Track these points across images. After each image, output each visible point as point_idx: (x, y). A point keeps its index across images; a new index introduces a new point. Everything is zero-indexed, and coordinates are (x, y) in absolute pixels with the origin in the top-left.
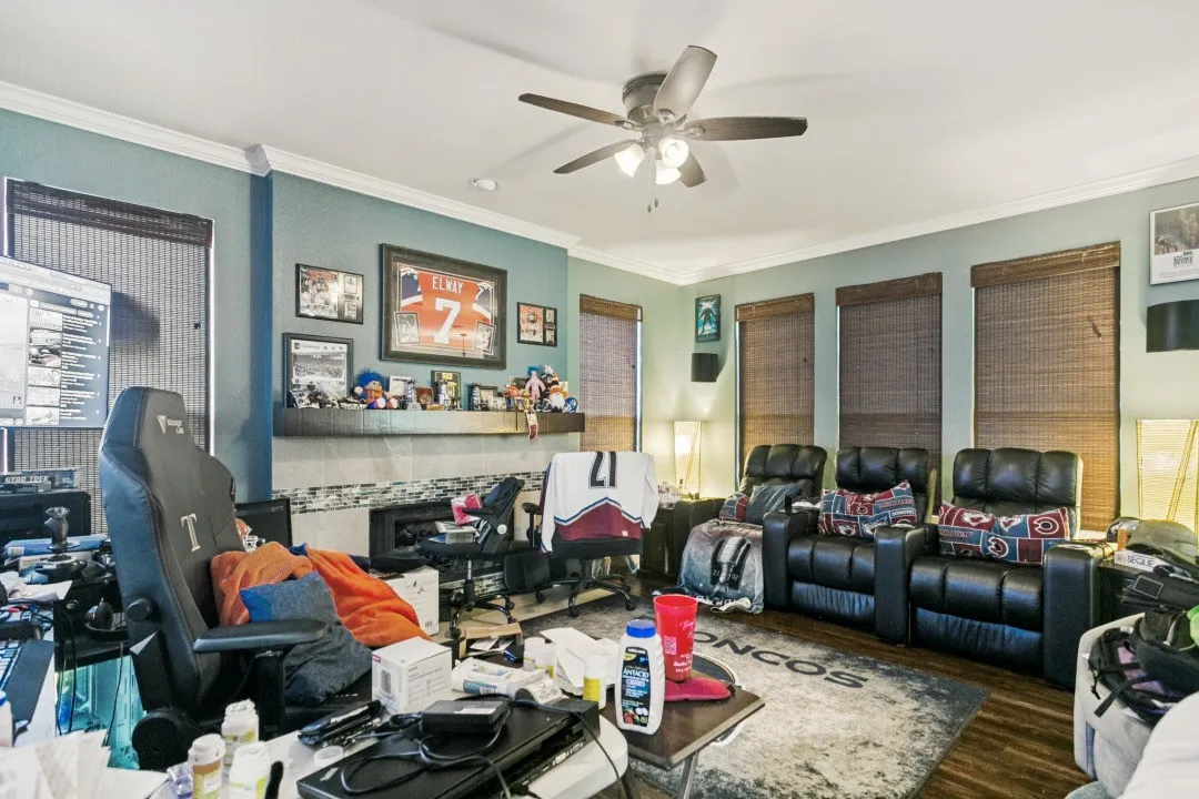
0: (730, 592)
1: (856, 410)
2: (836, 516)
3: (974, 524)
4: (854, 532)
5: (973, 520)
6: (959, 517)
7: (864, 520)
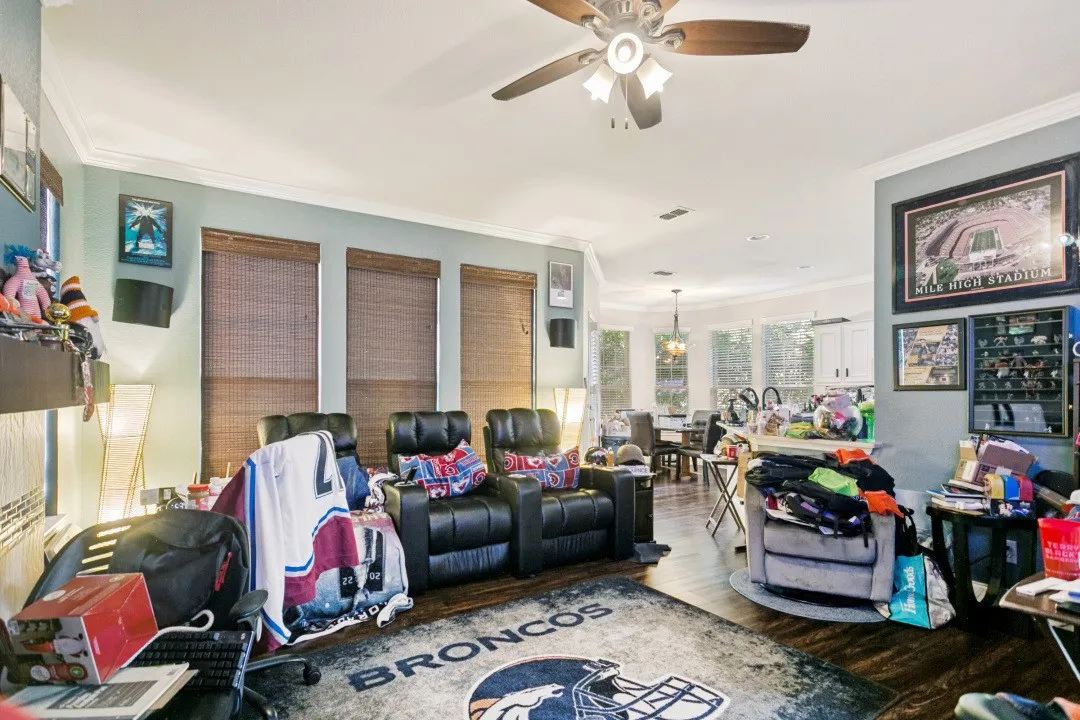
0: (375, 597)
1: (357, 377)
2: (428, 481)
3: (537, 466)
4: (444, 493)
5: (535, 462)
6: (526, 463)
7: (455, 480)
